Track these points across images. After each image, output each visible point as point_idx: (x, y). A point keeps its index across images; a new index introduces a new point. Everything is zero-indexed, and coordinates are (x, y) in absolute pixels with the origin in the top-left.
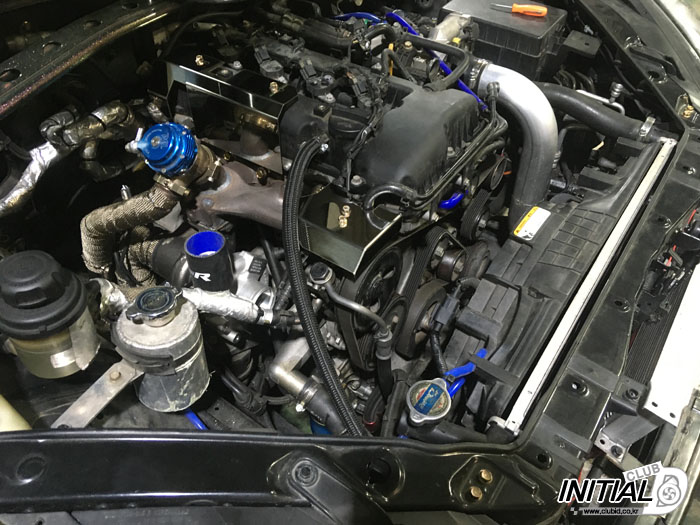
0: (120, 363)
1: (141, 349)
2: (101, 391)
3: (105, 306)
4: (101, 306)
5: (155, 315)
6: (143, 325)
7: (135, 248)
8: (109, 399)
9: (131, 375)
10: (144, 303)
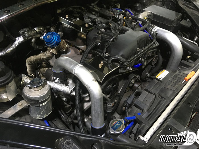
0: (23, 101)
1: (29, 97)
2: (15, 108)
3: (23, 83)
4: (22, 82)
5: (36, 86)
6: (32, 90)
7: (41, 69)
8: (17, 111)
9: (26, 105)
10: (33, 82)
